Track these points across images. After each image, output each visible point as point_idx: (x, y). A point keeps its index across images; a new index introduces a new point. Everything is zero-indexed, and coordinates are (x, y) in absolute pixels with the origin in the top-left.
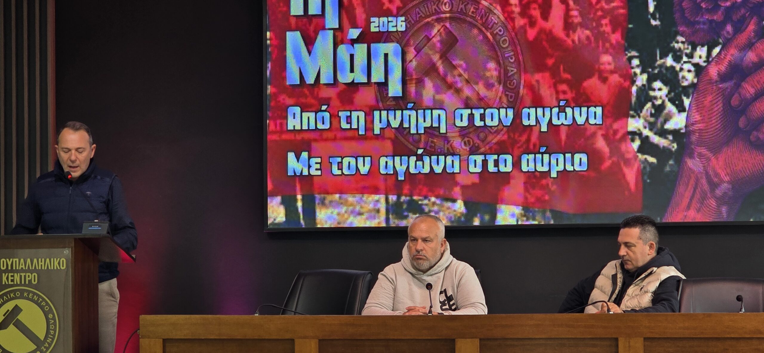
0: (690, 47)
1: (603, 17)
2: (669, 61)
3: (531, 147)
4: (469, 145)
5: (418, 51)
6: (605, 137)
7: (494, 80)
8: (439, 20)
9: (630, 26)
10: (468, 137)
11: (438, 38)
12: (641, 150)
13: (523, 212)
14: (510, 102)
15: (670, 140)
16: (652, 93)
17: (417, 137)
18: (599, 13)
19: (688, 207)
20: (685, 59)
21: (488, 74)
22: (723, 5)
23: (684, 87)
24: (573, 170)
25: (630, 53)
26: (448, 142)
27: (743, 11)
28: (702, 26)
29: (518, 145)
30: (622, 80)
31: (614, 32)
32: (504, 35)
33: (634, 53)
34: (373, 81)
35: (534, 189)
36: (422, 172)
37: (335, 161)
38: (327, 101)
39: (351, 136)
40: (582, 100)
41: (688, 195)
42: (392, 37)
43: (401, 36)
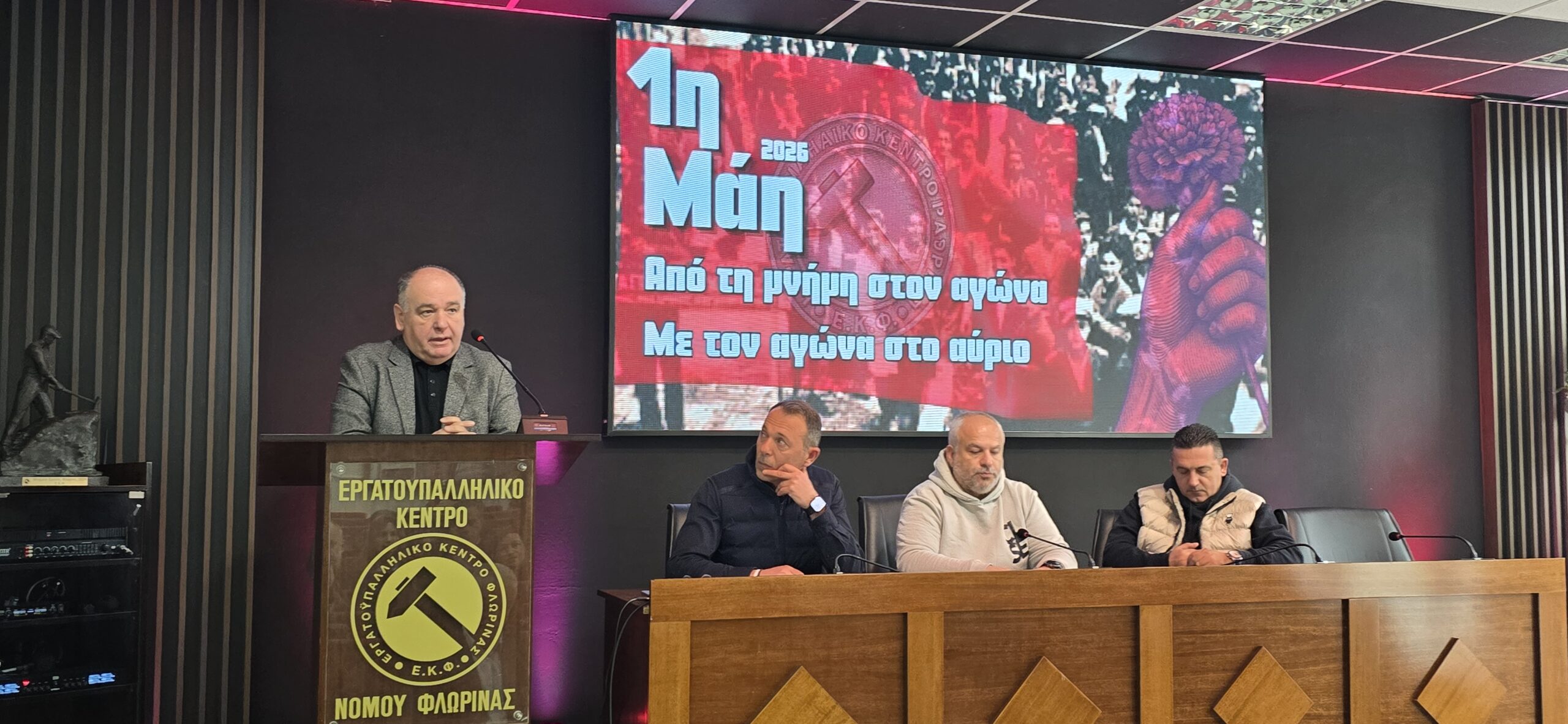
0: (1146, 212)
1: (1049, 165)
2: (1123, 228)
3: (962, 329)
4: (886, 323)
5: (824, 191)
6: (1050, 319)
7: (918, 238)
8: (851, 151)
9: (1080, 180)
10: (884, 313)
11: (850, 176)
12: (1091, 339)
14: (938, 268)
15: (1124, 329)
16: (1103, 267)
17: (819, 310)
18: (1045, 160)
19: (1144, 414)
21: (911, 229)
22: (1180, 163)
23: (1139, 262)
24: (1011, 361)
25: (1079, 214)
26: (860, 318)
27: (1202, 172)
28: (1158, 188)
29: (946, 326)
30: (1070, 248)
31: (1062, 184)
32: (931, 179)
33: (1084, 215)
34: (764, 228)
35: (965, 384)
36: (826, 357)
37: (711, 337)
38: (701, 252)
39: (735, 304)
40: (1024, 271)
41: (1144, 398)
42: (789, 169)
43: (801, 168)
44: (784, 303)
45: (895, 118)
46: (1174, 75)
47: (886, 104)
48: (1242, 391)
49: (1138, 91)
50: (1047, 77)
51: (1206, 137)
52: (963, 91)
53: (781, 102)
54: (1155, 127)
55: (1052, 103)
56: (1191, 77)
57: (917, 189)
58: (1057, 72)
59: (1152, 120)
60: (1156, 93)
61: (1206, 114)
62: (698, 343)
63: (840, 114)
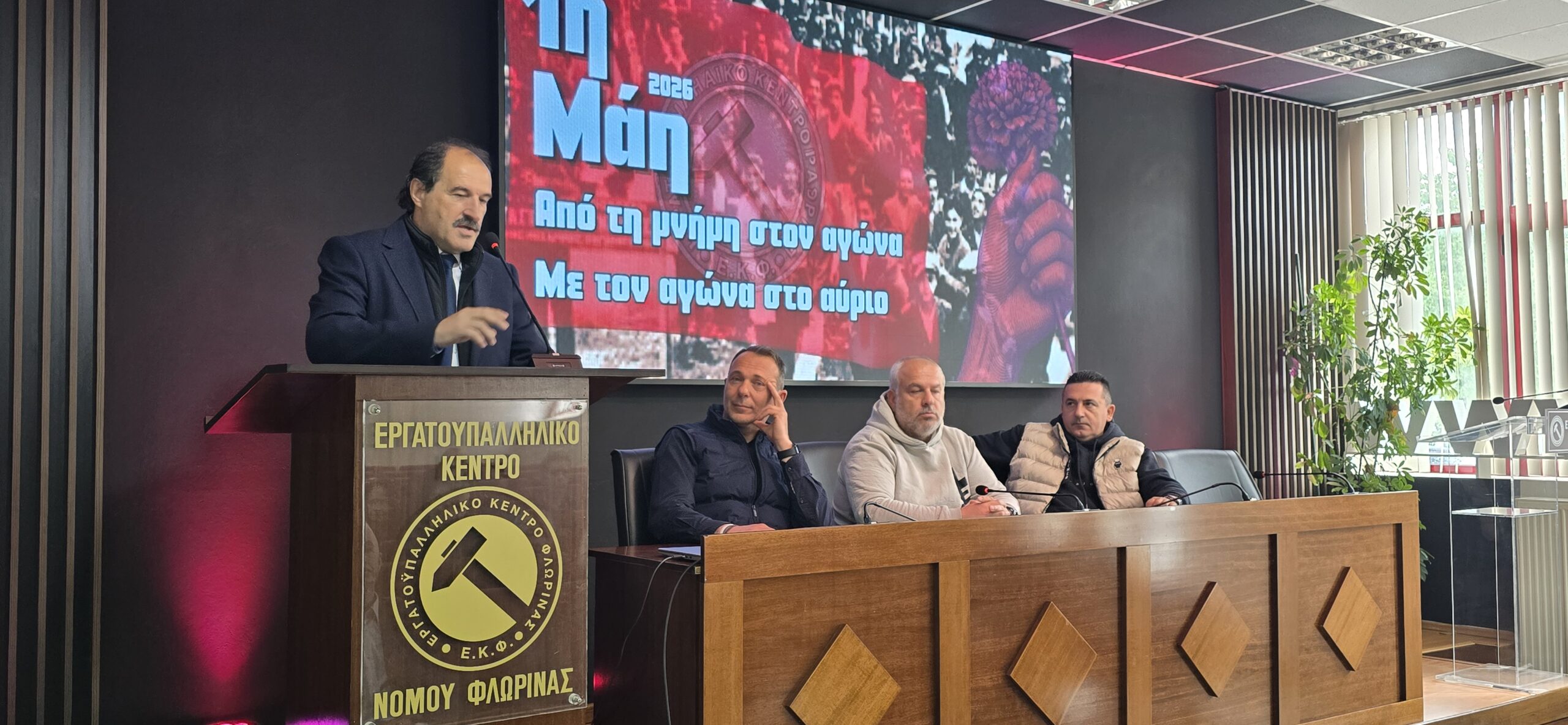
0: (981, 172)
1: (903, 121)
2: (963, 187)
3: (831, 279)
4: (765, 270)
5: (708, 132)
6: (905, 272)
7: (792, 187)
8: (732, 92)
9: (929, 137)
10: (764, 260)
11: (731, 119)
12: (939, 292)
13: (822, 364)
14: (810, 217)
15: (964, 283)
16: (948, 224)
17: (704, 254)
18: (900, 116)
20: (977, 186)
21: (787, 177)
22: (1009, 127)
23: (976, 220)
24: (873, 312)
25: (928, 170)
26: (742, 264)
27: (1025, 138)
28: (991, 150)
29: (818, 276)
30: (920, 203)
31: (914, 141)
32: (804, 127)
33: (932, 172)
34: (652, 166)
35: (834, 335)
36: (711, 304)
37: (601, 279)
38: (591, 188)
39: (624, 244)
40: (883, 224)
41: (980, 350)
42: (676, 106)
43: (686, 106)
44: (672, 246)
45: (772, 62)
46: (1004, 43)
47: (763, 47)
48: (1055, 344)
49: (975, 56)
50: (901, 34)
51: (1028, 104)
52: (831, 41)
53: (668, 37)
54: (988, 91)
55: (906, 61)
56: (1017, 46)
57: (792, 137)
58: (910, 30)
59: (986, 86)
60: (989, 59)
61: (1028, 82)
62: (588, 286)
63: (722, 53)
